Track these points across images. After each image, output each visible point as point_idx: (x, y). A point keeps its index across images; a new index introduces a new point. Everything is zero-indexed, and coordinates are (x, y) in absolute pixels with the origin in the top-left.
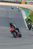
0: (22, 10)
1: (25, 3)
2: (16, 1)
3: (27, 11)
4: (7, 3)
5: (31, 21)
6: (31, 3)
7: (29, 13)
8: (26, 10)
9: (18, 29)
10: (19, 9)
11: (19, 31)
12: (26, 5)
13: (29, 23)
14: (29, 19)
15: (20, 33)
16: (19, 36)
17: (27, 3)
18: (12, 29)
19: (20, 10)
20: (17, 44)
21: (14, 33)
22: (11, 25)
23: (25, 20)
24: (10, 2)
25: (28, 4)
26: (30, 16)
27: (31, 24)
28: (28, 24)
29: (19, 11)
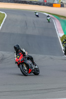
0: (54, 19)
1: (61, 5)
2: (42, 1)
3: (64, 21)
4: (25, 4)
8: (62, 18)
9: (31, 58)
10: (48, 18)
12: (62, 9)
15: (35, 66)
16: (33, 73)
17: (65, 5)
18: (18, 58)
20: (45, 88)
21: (23, 66)
22: (17, 50)
23: (61, 40)
29: (49, 22)
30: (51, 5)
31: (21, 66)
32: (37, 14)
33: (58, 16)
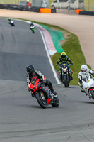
1: (52, 10)
2: (25, 4)
3: (56, 33)
5: (70, 62)
6: (67, 8)
7: (63, 39)
8: (53, 29)
10: (32, 27)
11: (52, 90)
12: (53, 15)
13: (63, 67)
14: (63, 56)
15: (55, 95)
17: (57, 9)
19: (35, 30)
23: (52, 59)
24: (9, 7)
25: (59, 13)
26: (65, 47)
27: (70, 70)
28: (61, 70)
29: (33, 32)
30: (37, 10)
31: (37, 95)
32: (12, 22)
33: (48, 26)
